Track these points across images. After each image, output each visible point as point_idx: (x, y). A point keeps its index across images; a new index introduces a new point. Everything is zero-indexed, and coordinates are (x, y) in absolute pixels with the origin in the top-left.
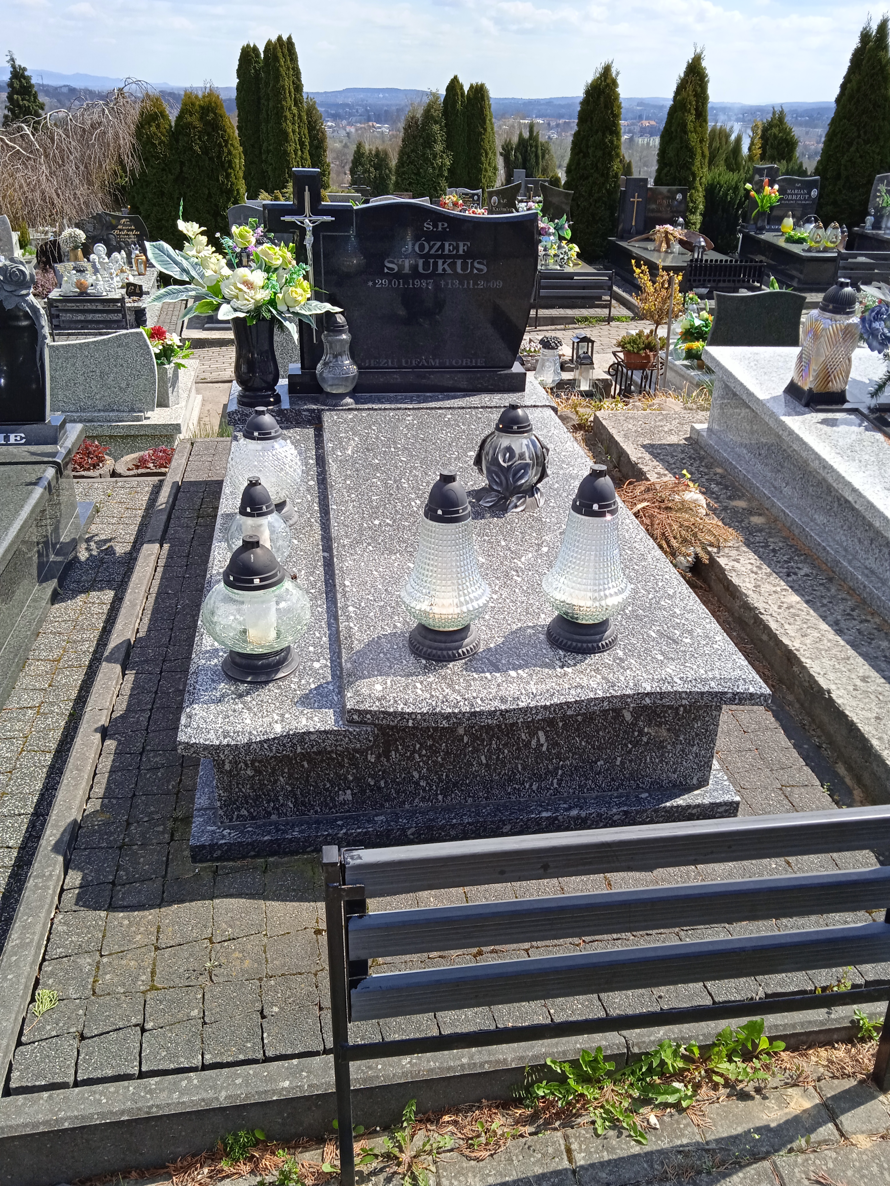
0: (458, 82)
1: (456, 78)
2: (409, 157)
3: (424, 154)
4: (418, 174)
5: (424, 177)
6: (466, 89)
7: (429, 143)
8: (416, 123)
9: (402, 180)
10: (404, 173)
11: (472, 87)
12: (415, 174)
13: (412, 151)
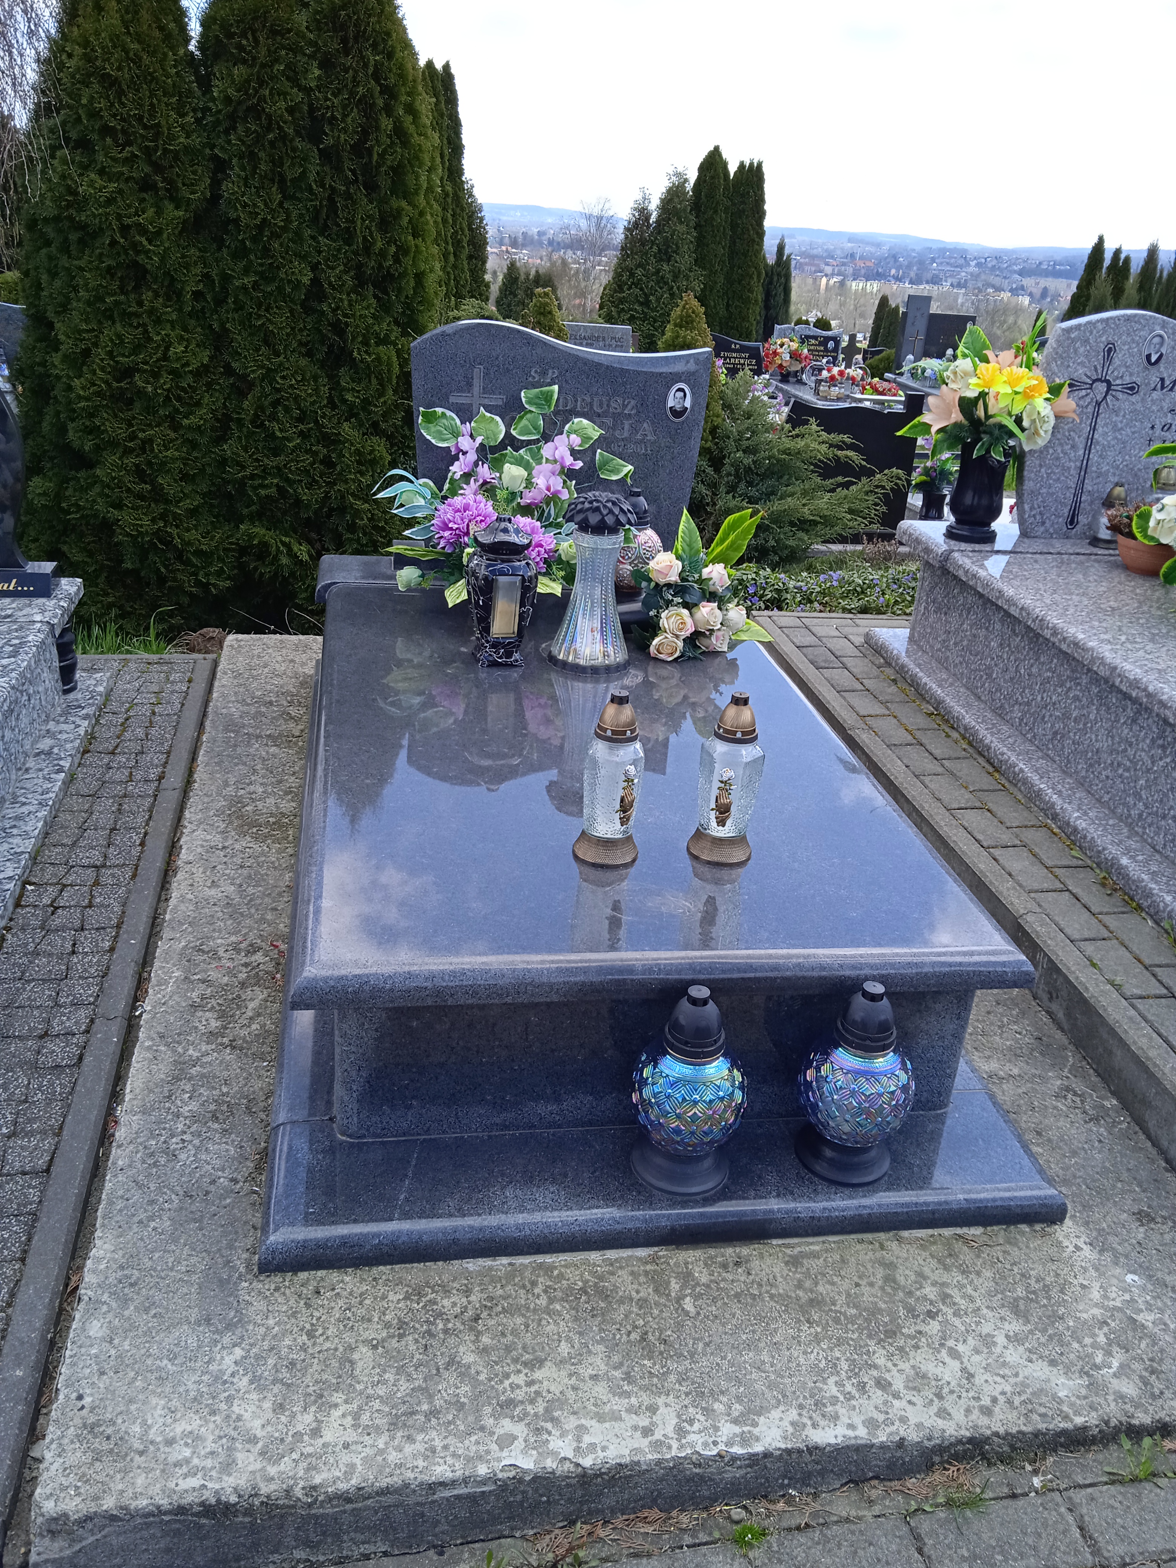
0: (720, 155)
1: (717, 149)
2: (632, 275)
3: (658, 271)
4: (646, 303)
5: (654, 310)
6: (732, 168)
7: (666, 253)
8: (647, 219)
9: (619, 313)
10: (622, 301)
11: (742, 165)
12: (641, 304)
13: (640, 265)
